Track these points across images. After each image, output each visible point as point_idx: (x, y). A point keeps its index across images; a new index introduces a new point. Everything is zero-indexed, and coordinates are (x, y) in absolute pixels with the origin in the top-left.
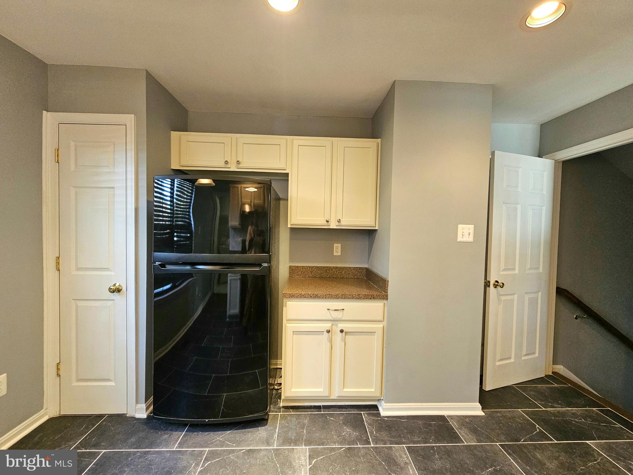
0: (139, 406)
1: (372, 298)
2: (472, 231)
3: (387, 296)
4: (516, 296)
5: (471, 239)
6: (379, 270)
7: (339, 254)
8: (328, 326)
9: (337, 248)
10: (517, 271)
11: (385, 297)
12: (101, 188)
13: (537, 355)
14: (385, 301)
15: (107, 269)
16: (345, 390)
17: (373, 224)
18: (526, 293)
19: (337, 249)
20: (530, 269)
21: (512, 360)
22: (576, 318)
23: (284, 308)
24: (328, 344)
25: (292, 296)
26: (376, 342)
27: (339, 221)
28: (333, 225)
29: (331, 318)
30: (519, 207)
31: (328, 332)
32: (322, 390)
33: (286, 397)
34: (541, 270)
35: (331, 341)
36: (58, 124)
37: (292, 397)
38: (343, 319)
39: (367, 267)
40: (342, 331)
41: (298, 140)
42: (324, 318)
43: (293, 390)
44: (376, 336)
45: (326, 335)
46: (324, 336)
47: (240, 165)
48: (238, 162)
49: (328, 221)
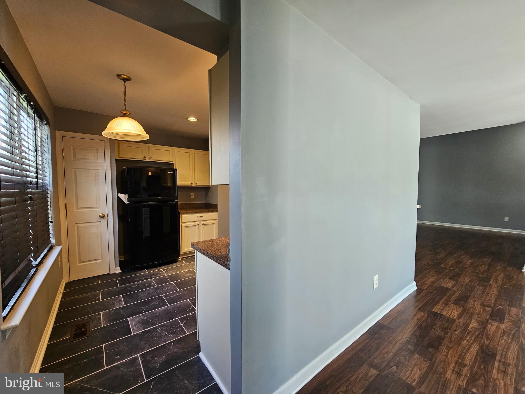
0: (116, 268)
1: (213, 211)
6: (213, 202)
7: (193, 198)
8: (198, 223)
11: (217, 211)
15: (96, 207)
17: (209, 184)
19: (192, 195)
23: (181, 218)
24: (198, 230)
25: (184, 213)
26: (215, 227)
27: (196, 183)
29: (199, 220)
31: (198, 225)
33: (183, 253)
36: (63, 137)
37: (185, 252)
38: (203, 220)
39: (204, 202)
40: (203, 224)
41: (178, 149)
42: (196, 220)
43: (185, 250)
44: (215, 225)
45: (197, 226)
46: (196, 227)
47: (151, 159)
48: (151, 158)
49: (192, 184)
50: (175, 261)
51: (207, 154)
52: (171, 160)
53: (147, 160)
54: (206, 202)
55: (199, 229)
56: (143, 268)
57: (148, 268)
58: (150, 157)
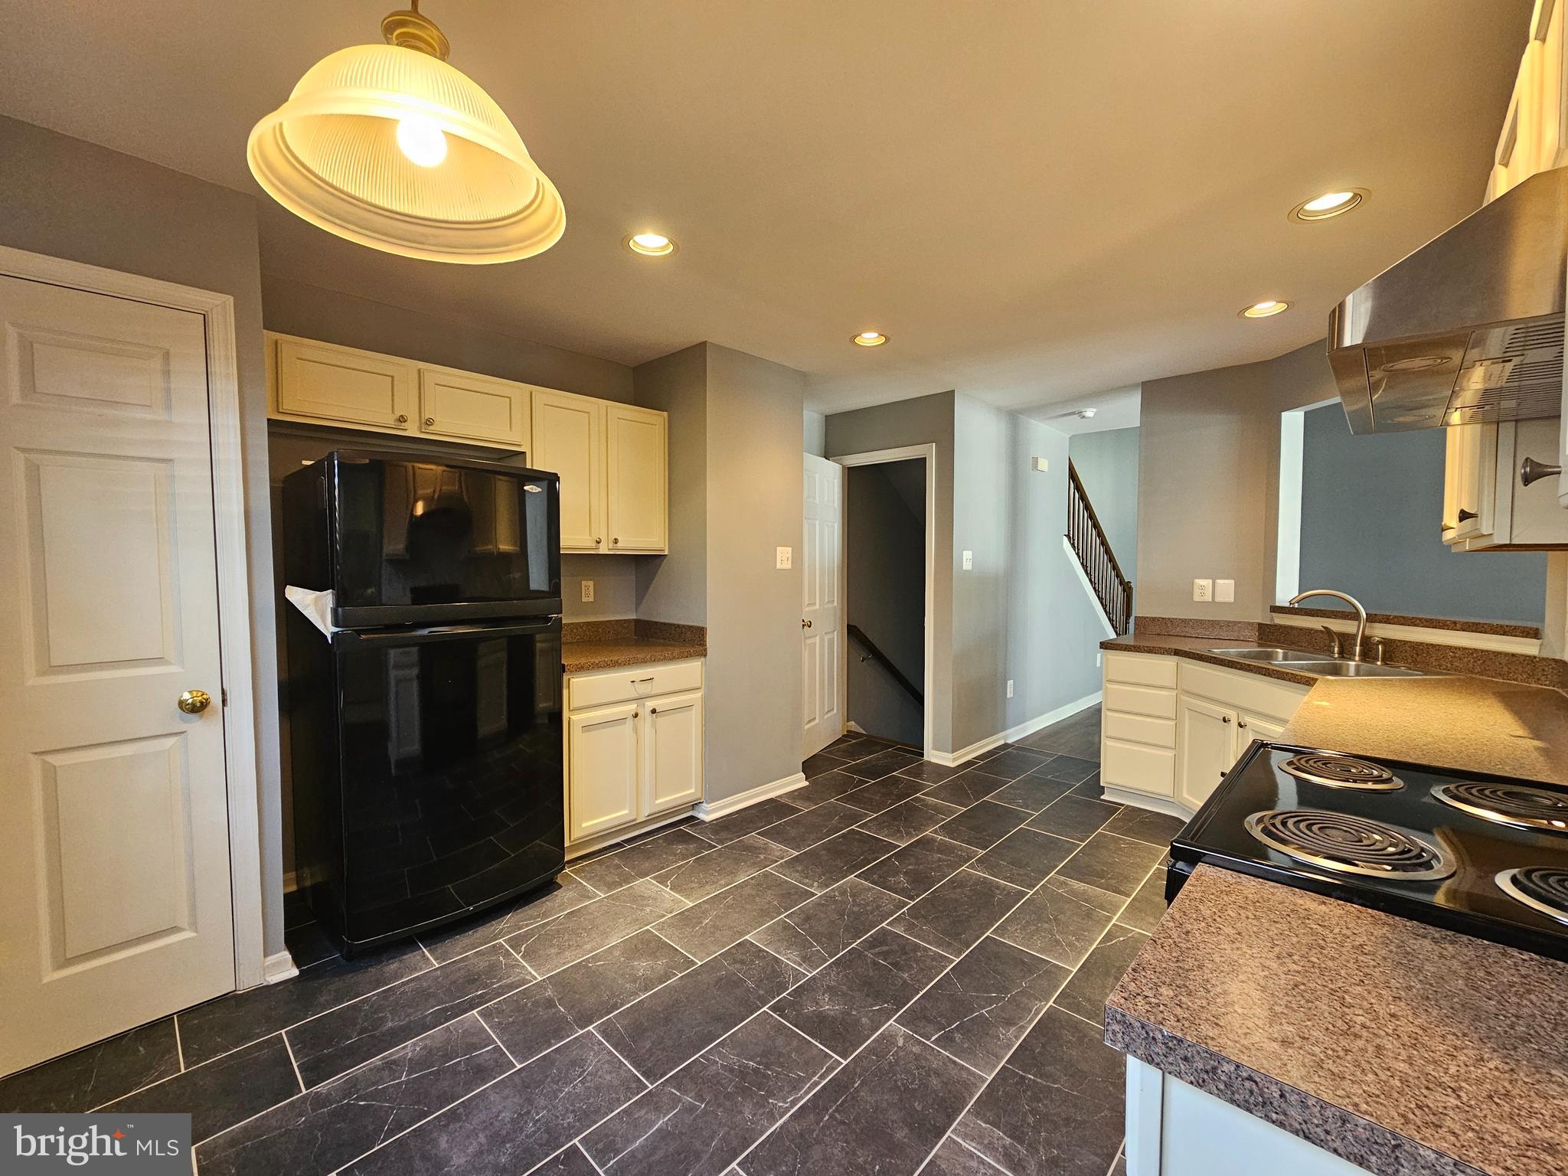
0: (272, 959)
1: (688, 656)
2: (790, 555)
3: (706, 650)
4: (818, 638)
5: (789, 566)
7: (591, 599)
8: (632, 707)
9: (587, 587)
10: (817, 606)
11: (704, 652)
12: (118, 457)
13: (835, 711)
14: (703, 659)
15: (159, 660)
16: (658, 802)
17: (660, 545)
18: (826, 633)
19: (587, 590)
20: (829, 602)
21: (817, 721)
22: (863, 661)
23: (565, 692)
24: (634, 737)
25: (580, 669)
26: (695, 717)
27: (616, 541)
28: (603, 550)
29: (634, 695)
30: (817, 522)
31: (636, 716)
32: (626, 812)
33: (573, 841)
34: (836, 604)
35: (636, 730)
37: (583, 838)
38: (653, 693)
39: (635, 618)
40: (654, 711)
41: (544, 395)
42: (627, 697)
43: (584, 825)
44: (694, 711)
45: (630, 722)
46: (627, 725)
47: (431, 428)
48: (429, 422)
49: (598, 542)
50: (548, 887)
51: (654, 421)
52: (516, 438)
53: (412, 430)
54: (640, 618)
55: (636, 733)
56: (408, 944)
57: (433, 936)
58: (423, 421)
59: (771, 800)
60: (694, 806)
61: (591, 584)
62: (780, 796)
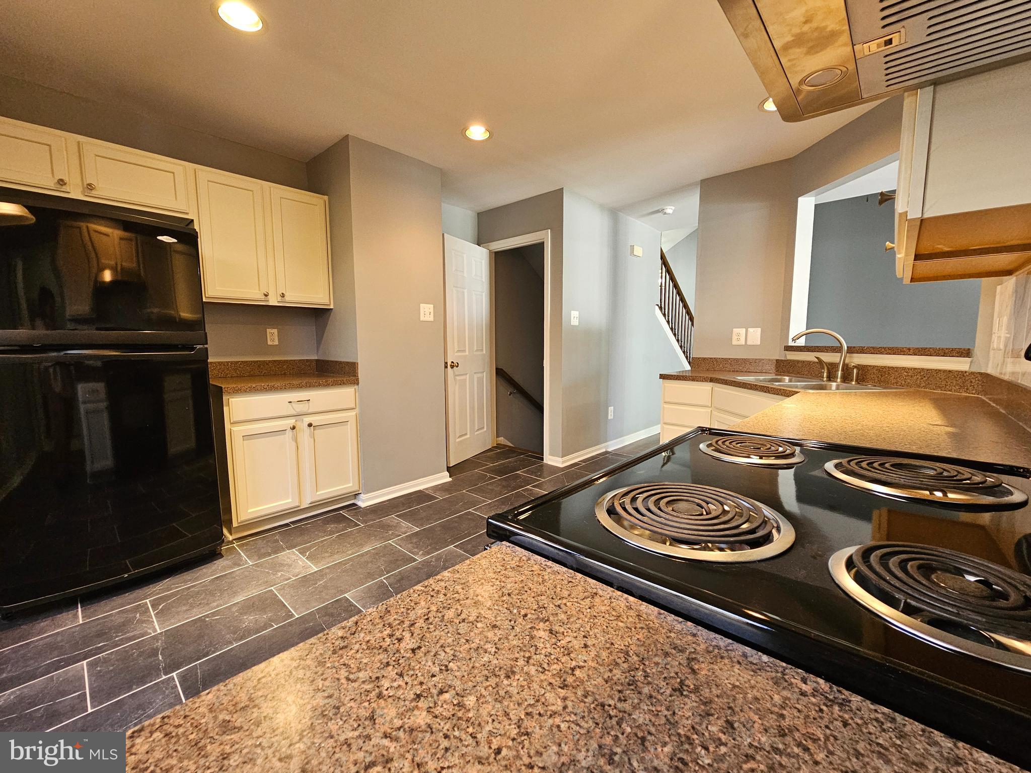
1: (342, 384)
2: (432, 311)
3: (358, 380)
4: (468, 376)
5: (431, 318)
6: (339, 355)
7: (276, 343)
8: (291, 422)
9: (272, 334)
10: (467, 353)
11: (356, 382)
13: (485, 429)
14: (356, 387)
16: (318, 493)
17: (327, 302)
18: (475, 373)
19: (273, 336)
20: (477, 350)
21: (468, 436)
22: (510, 395)
23: (225, 409)
24: (294, 444)
25: (237, 391)
26: (350, 430)
27: (283, 295)
28: (273, 301)
29: (294, 413)
30: (466, 291)
31: (294, 428)
32: (290, 500)
33: (241, 523)
34: (484, 352)
35: (296, 440)
37: (249, 520)
38: (310, 411)
39: (316, 358)
40: (310, 425)
41: (206, 173)
42: (285, 414)
43: (249, 511)
44: (349, 426)
45: (289, 433)
46: (287, 436)
47: (93, 192)
48: (90, 187)
49: (266, 295)
50: (213, 555)
51: (316, 202)
52: (182, 208)
53: (76, 193)
54: (319, 358)
55: (296, 441)
56: (69, 604)
57: (90, 598)
58: (85, 184)
59: (420, 491)
60: (356, 496)
61: (275, 331)
62: (427, 489)
